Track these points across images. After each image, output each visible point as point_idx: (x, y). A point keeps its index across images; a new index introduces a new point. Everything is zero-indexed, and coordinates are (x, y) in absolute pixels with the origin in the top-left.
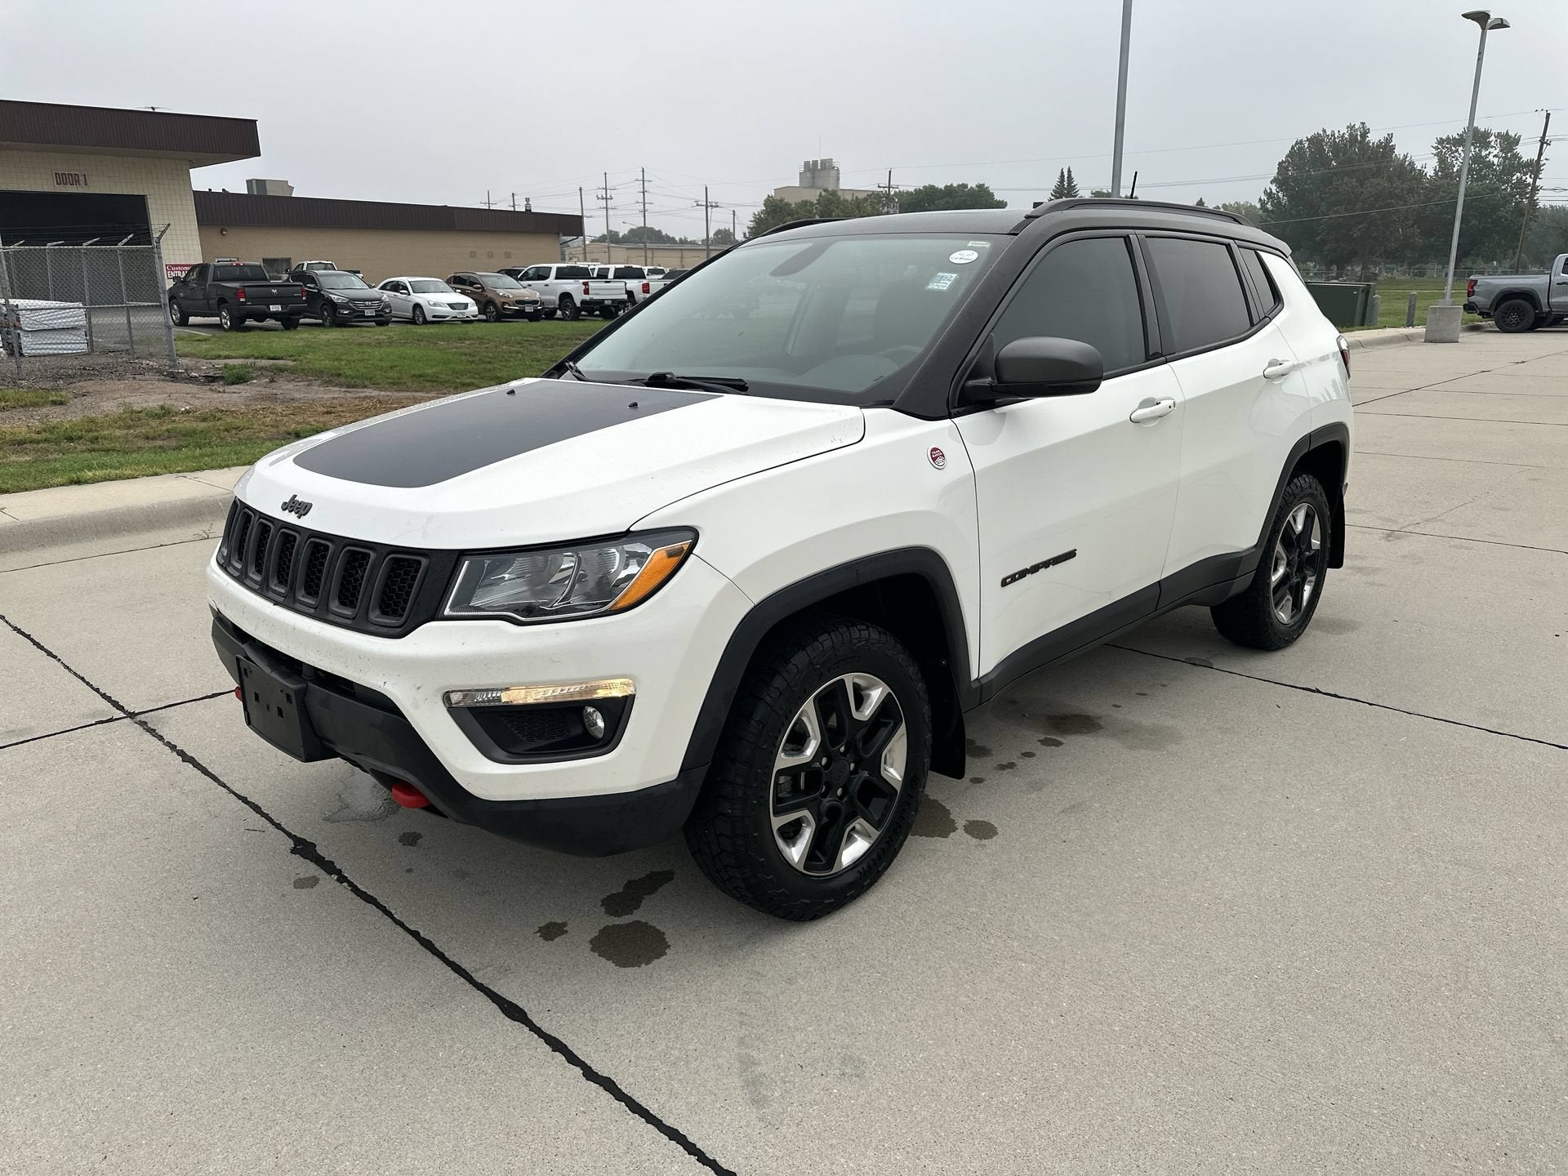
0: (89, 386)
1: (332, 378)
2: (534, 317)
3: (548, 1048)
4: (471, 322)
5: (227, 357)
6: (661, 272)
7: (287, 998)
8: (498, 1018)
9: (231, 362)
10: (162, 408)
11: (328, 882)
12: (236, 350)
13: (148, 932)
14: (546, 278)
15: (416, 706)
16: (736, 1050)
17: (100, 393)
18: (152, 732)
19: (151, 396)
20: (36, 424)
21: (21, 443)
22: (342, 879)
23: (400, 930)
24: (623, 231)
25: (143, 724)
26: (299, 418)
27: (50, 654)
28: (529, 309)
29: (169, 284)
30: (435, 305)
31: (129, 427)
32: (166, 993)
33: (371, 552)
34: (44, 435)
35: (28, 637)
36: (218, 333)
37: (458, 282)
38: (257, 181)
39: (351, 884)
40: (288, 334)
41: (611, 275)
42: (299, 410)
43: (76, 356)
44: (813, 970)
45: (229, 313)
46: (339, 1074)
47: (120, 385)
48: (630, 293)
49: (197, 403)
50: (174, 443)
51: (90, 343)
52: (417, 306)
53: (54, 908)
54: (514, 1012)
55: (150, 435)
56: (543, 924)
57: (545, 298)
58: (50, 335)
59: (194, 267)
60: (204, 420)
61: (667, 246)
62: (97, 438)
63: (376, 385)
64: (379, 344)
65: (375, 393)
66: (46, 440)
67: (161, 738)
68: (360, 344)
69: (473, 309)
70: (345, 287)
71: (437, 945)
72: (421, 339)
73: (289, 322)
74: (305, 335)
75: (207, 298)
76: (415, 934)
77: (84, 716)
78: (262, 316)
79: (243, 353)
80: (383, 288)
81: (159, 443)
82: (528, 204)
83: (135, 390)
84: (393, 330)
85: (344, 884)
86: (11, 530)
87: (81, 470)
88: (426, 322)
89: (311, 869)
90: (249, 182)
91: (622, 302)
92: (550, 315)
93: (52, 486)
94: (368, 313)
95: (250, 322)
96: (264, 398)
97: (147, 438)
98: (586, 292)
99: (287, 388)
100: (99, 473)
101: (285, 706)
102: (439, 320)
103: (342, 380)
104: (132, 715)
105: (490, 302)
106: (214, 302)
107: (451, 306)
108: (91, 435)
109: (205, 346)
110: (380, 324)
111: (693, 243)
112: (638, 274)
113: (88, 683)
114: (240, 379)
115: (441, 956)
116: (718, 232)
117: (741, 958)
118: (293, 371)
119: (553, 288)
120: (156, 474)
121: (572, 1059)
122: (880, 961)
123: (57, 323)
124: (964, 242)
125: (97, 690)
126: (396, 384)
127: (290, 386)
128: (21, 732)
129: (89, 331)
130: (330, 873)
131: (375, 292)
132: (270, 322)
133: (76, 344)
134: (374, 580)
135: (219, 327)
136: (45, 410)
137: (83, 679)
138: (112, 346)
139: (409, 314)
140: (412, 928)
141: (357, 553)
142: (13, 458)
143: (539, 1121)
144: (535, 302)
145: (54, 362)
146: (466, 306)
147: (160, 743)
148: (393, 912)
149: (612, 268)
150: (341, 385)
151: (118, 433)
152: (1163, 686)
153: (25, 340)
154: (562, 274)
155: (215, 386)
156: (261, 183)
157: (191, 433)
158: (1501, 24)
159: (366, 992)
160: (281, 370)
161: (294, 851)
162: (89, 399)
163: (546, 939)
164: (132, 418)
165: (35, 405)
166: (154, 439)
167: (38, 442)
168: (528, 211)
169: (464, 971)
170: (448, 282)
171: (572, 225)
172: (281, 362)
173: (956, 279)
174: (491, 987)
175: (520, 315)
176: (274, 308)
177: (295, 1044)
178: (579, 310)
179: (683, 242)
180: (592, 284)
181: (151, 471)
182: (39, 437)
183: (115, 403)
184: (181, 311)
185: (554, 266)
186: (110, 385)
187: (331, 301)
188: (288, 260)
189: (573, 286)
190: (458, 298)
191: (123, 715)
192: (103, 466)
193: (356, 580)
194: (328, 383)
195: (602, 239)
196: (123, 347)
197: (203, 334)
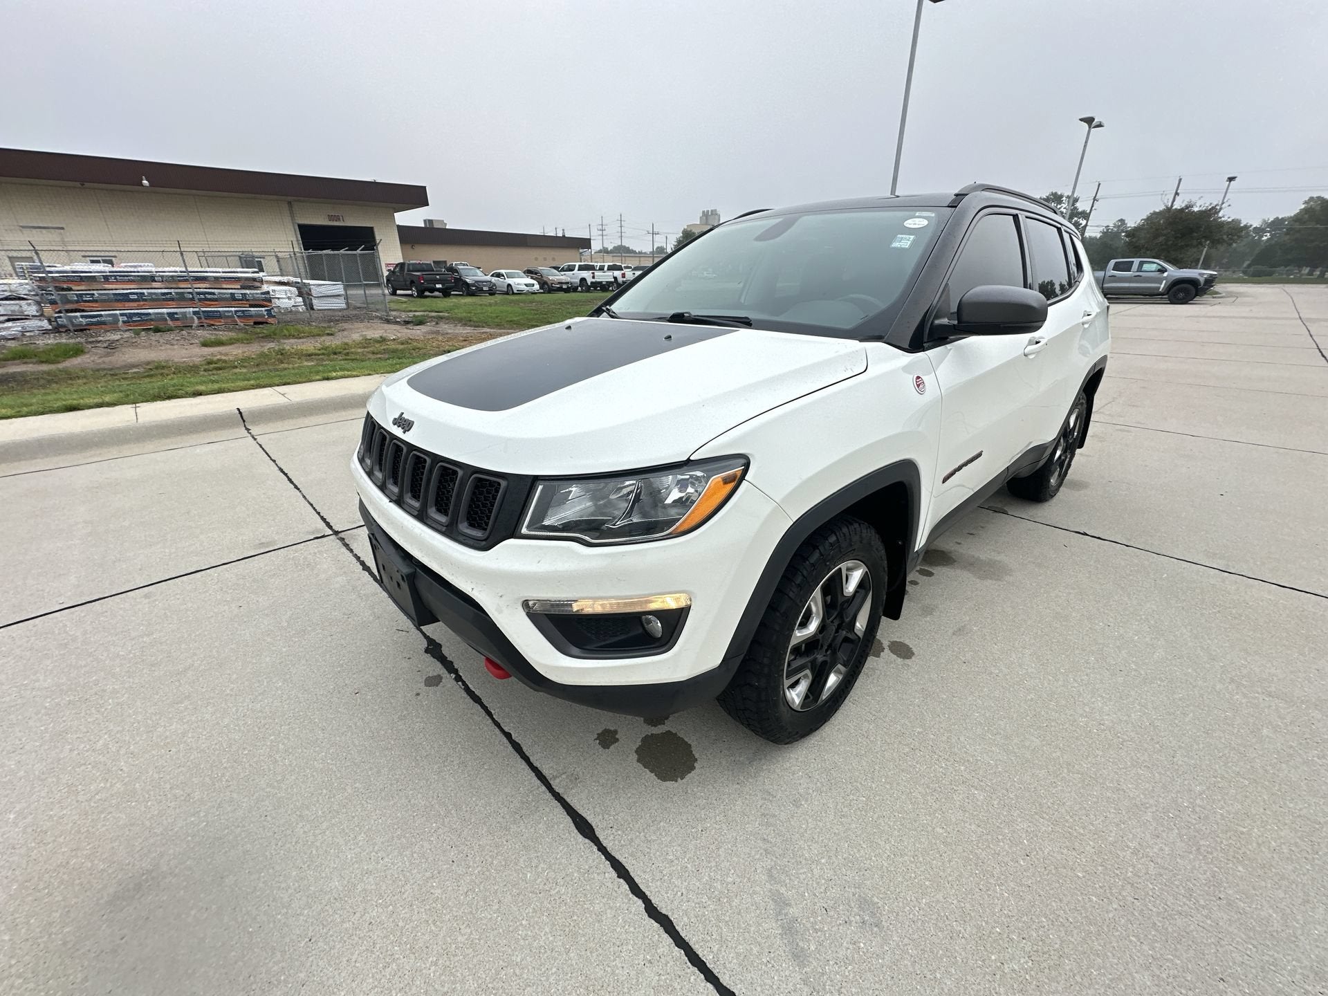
0: (346, 325)
1: (466, 322)
2: (567, 291)
3: (614, 874)
4: (536, 293)
5: (415, 311)
6: (630, 268)
7: (412, 801)
8: (573, 835)
9: (417, 314)
10: (381, 337)
11: (448, 679)
12: (419, 308)
13: (320, 725)
14: (573, 270)
15: (500, 612)
16: (768, 885)
17: (351, 329)
18: (347, 546)
19: (375, 331)
20: (318, 345)
21: (310, 355)
22: (458, 678)
23: (497, 731)
24: (610, 248)
25: (342, 539)
26: (450, 344)
27: (296, 487)
28: (565, 286)
29: (386, 273)
30: (518, 284)
31: (365, 348)
32: (325, 791)
33: (458, 469)
34: (323, 351)
35: (286, 474)
36: (411, 299)
37: (529, 272)
38: (429, 220)
39: (464, 683)
40: (446, 299)
41: (606, 268)
42: (449, 340)
43: (340, 310)
44: (811, 791)
45: (416, 288)
46: (448, 895)
47: (361, 325)
48: (615, 278)
49: (399, 335)
50: (387, 356)
51: (347, 303)
52: (509, 285)
53: (260, 698)
54: (585, 828)
55: (376, 351)
56: (600, 731)
57: (572, 280)
58: (325, 299)
59: (397, 265)
60: (402, 344)
61: (632, 255)
62: (348, 353)
63: (489, 326)
64: (490, 305)
65: (488, 330)
66: (323, 354)
67: (351, 551)
68: (481, 305)
69: (537, 287)
70: (473, 275)
71: (525, 749)
72: (511, 302)
73: (446, 293)
74: (454, 300)
75: (405, 281)
76: (508, 736)
77: (309, 533)
78: (433, 290)
79: (423, 309)
80: (492, 276)
81: (379, 356)
82: (564, 232)
83: (368, 328)
84: (498, 298)
85: (460, 683)
86: (286, 407)
87: (330, 371)
88: (513, 293)
89: (437, 668)
90: (425, 221)
91: (611, 282)
92: (575, 289)
93: (313, 381)
94: (485, 289)
95: (427, 293)
96: (433, 333)
97: (373, 353)
98: (593, 277)
99: (445, 327)
100: (340, 373)
101: (402, 583)
102: (520, 293)
103: (472, 323)
104: (336, 533)
105: (545, 283)
106: (408, 283)
107: (526, 285)
108: (345, 351)
109: (404, 305)
110: (491, 294)
111: (645, 253)
112: (620, 268)
113: (314, 508)
114: (421, 323)
115: (526, 759)
116: (658, 248)
117: (753, 775)
118: (447, 318)
119: (576, 276)
120: (370, 375)
121: (636, 890)
122: (861, 783)
123: (329, 293)
124: (912, 213)
125: (319, 513)
126: (499, 326)
127: (446, 326)
128: (268, 544)
129: (347, 298)
130: (450, 672)
131: (488, 278)
132: (436, 293)
133: (340, 304)
134: (463, 494)
135: (411, 296)
136: (323, 338)
137: (312, 505)
138: (359, 305)
139: (505, 290)
140: (506, 729)
141: (448, 470)
142: (306, 363)
143: (613, 973)
144: (568, 283)
145: (330, 313)
146: (533, 285)
147: (351, 554)
148: (493, 712)
149: (606, 265)
150: (471, 326)
151: (359, 350)
152: (982, 527)
153: (315, 302)
154: (581, 268)
155: (409, 326)
156: (431, 221)
157: (395, 351)
158: (1100, 125)
159: (471, 798)
160: (442, 318)
161: (427, 651)
162: (345, 333)
163: (604, 748)
164: (367, 342)
165: (319, 335)
166: (377, 354)
167: (319, 355)
168: (564, 236)
169: (545, 777)
170: (524, 273)
171: (585, 243)
172: (441, 314)
173: (914, 240)
174: (565, 797)
175: (560, 289)
176: (439, 286)
177: (415, 855)
178: (590, 287)
179: (640, 253)
180: (597, 273)
181: (367, 372)
182: (319, 352)
183: (358, 335)
184: (393, 287)
185: (577, 264)
186: (357, 325)
187: (466, 282)
188: (445, 262)
189: (586, 275)
190: (529, 281)
191: (331, 532)
192: (341, 370)
193: (449, 492)
194: (465, 325)
195: (600, 251)
196: (363, 305)
197: (404, 299)
